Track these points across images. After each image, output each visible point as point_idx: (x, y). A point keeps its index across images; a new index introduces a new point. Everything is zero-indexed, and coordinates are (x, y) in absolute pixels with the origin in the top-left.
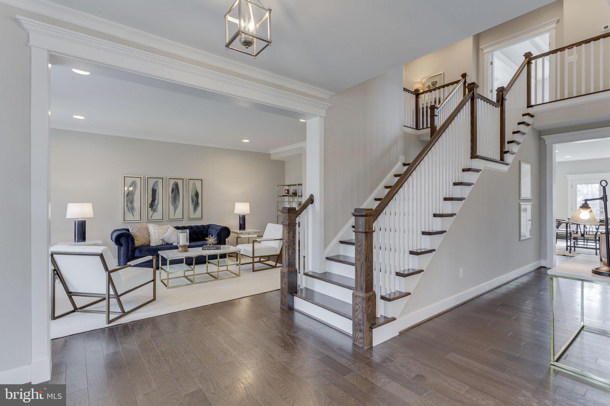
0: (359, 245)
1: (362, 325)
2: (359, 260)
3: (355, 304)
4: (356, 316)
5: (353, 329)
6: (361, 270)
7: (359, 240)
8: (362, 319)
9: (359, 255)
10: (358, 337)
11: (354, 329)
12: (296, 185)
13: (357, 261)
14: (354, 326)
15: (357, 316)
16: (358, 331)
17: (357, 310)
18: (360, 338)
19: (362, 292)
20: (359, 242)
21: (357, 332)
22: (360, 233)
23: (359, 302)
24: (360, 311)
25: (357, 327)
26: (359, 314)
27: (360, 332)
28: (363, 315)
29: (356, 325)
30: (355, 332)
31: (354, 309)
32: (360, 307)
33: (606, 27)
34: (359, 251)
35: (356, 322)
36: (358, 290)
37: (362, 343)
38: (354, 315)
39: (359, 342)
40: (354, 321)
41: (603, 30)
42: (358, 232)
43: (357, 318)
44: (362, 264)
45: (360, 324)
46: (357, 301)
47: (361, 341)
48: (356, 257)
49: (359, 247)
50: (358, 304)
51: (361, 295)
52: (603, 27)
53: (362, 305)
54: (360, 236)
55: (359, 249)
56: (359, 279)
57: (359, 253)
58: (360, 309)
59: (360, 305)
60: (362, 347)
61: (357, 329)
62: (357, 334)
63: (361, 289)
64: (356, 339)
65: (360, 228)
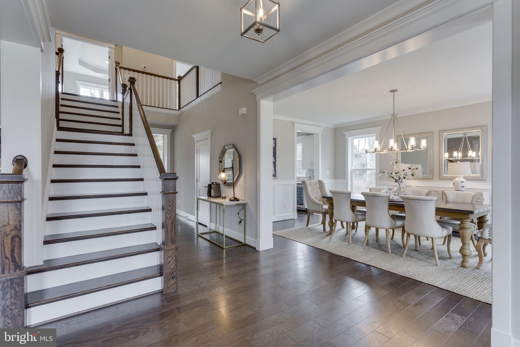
0: (169, 205)
1: (175, 273)
2: (170, 218)
3: (167, 257)
5: (164, 281)
6: (171, 226)
7: (170, 200)
8: (175, 267)
9: (170, 214)
10: (170, 285)
13: (167, 220)
14: (166, 278)
15: (170, 267)
17: (169, 263)
18: (173, 284)
19: (174, 244)
20: (170, 202)
21: (169, 281)
22: (170, 195)
23: (172, 254)
24: (173, 261)
25: (169, 277)
26: (171, 264)
27: (172, 279)
28: (176, 263)
29: (169, 276)
30: (166, 283)
31: (166, 263)
32: (173, 258)
33: (145, 67)
34: (170, 211)
35: (169, 274)
36: (169, 244)
37: (174, 288)
38: (166, 268)
39: (172, 288)
40: (166, 274)
41: (143, 68)
42: (169, 194)
43: (169, 269)
44: (174, 220)
45: (173, 273)
46: (169, 253)
47: (174, 286)
48: (167, 216)
49: (170, 207)
50: (171, 256)
51: (173, 247)
52: (143, 66)
53: (175, 255)
54: (170, 196)
55: (170, 208)
56: (170, 234)
57: (170, 212)
58: (173, 259)
59: (173, 256)
60: (174, 291)
61: (170, 278)
62: (170, 282)
63: (172, 243)
64: (168, 289)
65: (171, 190)
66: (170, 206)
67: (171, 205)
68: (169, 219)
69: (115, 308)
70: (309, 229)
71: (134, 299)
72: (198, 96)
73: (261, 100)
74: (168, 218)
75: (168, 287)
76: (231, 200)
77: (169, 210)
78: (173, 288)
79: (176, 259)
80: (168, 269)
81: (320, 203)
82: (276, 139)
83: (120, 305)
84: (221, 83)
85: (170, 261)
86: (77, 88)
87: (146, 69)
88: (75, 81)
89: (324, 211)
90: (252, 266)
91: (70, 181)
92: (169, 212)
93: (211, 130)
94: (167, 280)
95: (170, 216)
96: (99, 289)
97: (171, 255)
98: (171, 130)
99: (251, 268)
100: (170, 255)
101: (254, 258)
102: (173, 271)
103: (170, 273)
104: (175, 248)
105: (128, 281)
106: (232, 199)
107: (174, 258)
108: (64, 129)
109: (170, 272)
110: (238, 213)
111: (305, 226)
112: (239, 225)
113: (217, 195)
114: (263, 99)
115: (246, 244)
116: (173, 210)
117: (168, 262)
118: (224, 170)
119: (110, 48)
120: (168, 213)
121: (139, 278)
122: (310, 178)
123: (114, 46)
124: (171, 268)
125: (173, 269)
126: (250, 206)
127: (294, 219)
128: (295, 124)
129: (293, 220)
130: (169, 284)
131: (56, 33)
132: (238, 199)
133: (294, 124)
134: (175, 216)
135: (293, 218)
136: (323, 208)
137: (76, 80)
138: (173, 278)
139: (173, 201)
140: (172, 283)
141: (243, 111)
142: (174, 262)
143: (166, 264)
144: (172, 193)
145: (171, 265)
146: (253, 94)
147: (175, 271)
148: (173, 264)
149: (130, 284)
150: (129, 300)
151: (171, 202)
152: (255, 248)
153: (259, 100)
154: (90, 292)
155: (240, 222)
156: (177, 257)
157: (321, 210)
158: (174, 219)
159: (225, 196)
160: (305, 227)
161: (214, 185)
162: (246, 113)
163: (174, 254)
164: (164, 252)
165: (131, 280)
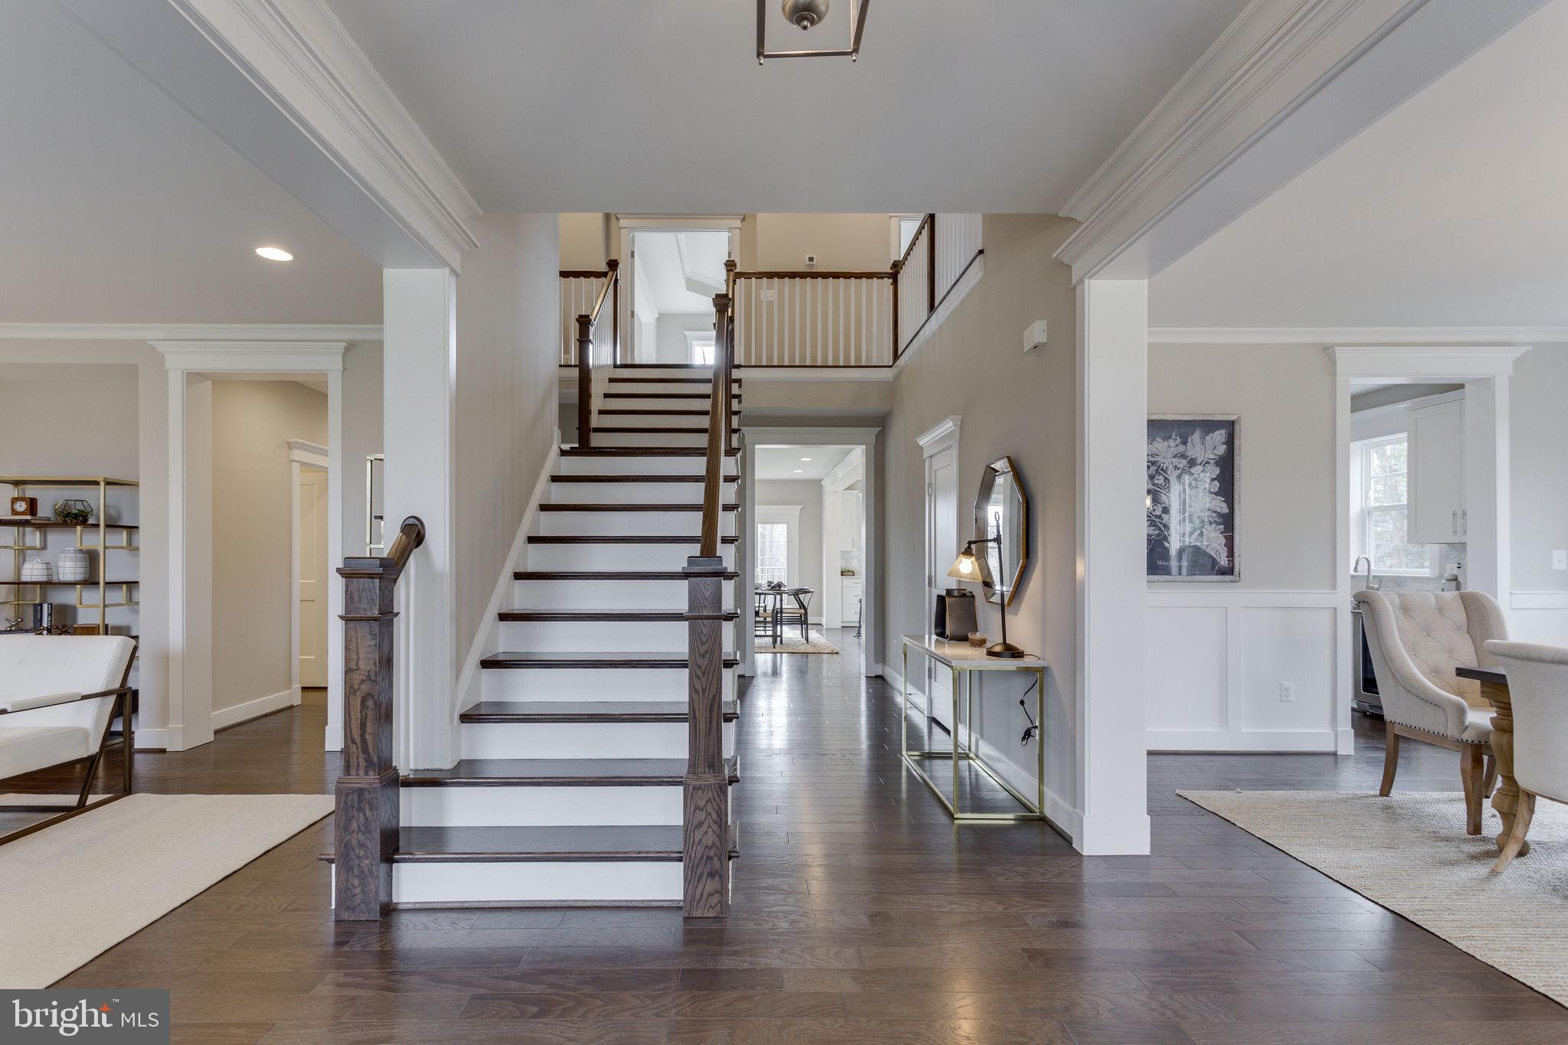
0: (702, 651)
1: (716, 860)
2: (704, 691)
3: (693, 808)
4: (697, 840)
5: (685, 878)
6: (708, 716)
7: (704, 639)
8: (718, 843)
9: (704, 680)
10: (702, 894)
11: (689, 878)
12: (97, 483)
13: (695, 696)
14: (690, 869)
15: (701, 840)
16: (704, 878)
17: (700, 825)
18: (711, 894)
19: (714, 773)
20: (703, 643)
21: (698, 881)
22: (705, 621)
23: (709, 801)
24: (711, 822)
25: (699, 871)
26: (706, 833)
27: (709, 879)
28: (721, 830)
29: (697, 866)
30: (691, 885)
31: (690, 824)
32: (709, 814)
33: (811, 259)
34: (703, 668)
35: (698, 859)
36: (701, 769)
37: (716, 906)
38: (689, 841)
39: (708, 906)
40: (690, 857)
41: (807, 262)
42: (700, 619)
43: (698, 845)
44: (714, 700)
45: (709, 858)
46: (701, 799)
47: (714, 900)
48: (694, 686)
49: (704, 658)
50: (704, 806)
51: (712, 781)
52: (807, 257)
53: (716, 807)
54: (705, 627)
55: (703, 663)
56: (702, 741)
57: (704, 674)
58: (711, 817)
59: (710, 809)
60: (716, 915)
61: (701, 875)
62: (701, 886)
63: (709, 767)
64: (695, 903)
65: (705, 606)
66: (703, 656)
67: (707, 652)
68: (701, 694)
69: (557, 916)
70: (1387, 808)
71: (609, 905)
72: (932, 307)
73: (1086, 281)
74: (697, 691)
75: (697, 899)
76: (991, 653)
77: (700, 667)
78: (711, 906)
79: (721, 819)
80: (695, 845)
81: (1450, 700)
82: (1233, 423)
83: (573, 913)
84: (981, 252)
85: (702, 823)
86: (688, 351)
87: (815, 262)
88: (685, 332)
89: (1467, 736)
90: (1013, 903)
91: (550, 576)
92: (700, 674)
93: (961, 417)
94: (693, 879)
95: (704, 688)
96: (529, 855)
97: (704, 803)
98: (877, 430)
99: (1005, 909)
100: (702, 803)
101: (1043, 875)
102: (712, 854)
103: (701, 859)
104: (716, 784)
105: (596, 853)
106: (998, 649)
107: (715, 816)
108: (637, 451)
109: (703, 854)
110: (1022, 703)
111: (1372, 793)
112: (1024, 743)
113: (960, 632)
114: (1094, 274)
115: (1045, 817)
116: (712, 669)
117: (695, 823)
118: (969, 547)
119: (730, 229)
120: (699, 678)
121: (625, 853)
122: (1454, 583)
123: (738, 223)
124: (704, 842)
125: (711, 847)
126: (1058, 677)
127: (1335, 754)
128: (1340, 354)
129: (1332, 759)
130: (699, 892)
131: (620, 228)
132: (1019, 650)
133: (1334, 352)
134: (717, 689)
135: (1331, 749)
136: (1463, 722)
137: (686, 330)
138: (711, 875)
139: (713, 640)
140: (708, 889)
141: (1037, 332)
142: (715, 827)
143: (689, 827)
144: (708, 618)
145: (704, 835)
146: (1062, 264)
147: (716, 854)
148: (710, 832)
149: (598, 861)
150: (599, 904)
151: (707, 646)
152: (1067, 840)
153: (1081, 281)
154: (509, 858)
155: (1028, 734)
156: (722, 813)
157: (1452, 731)
158: (714, 696)
159: (983, 637)
160: (1374, 796)
161: (953, 599)
162: (1046, 341)
163: (714, 803)
164: (685, 790)
165: (605, 853)
